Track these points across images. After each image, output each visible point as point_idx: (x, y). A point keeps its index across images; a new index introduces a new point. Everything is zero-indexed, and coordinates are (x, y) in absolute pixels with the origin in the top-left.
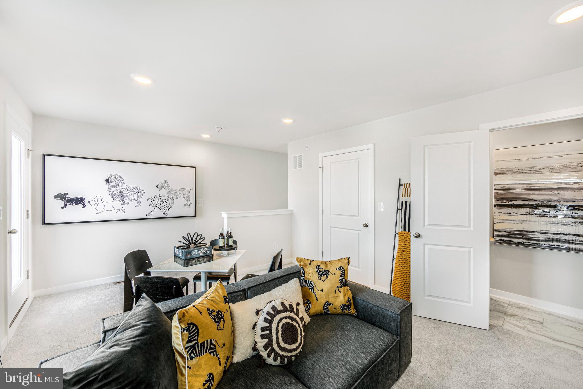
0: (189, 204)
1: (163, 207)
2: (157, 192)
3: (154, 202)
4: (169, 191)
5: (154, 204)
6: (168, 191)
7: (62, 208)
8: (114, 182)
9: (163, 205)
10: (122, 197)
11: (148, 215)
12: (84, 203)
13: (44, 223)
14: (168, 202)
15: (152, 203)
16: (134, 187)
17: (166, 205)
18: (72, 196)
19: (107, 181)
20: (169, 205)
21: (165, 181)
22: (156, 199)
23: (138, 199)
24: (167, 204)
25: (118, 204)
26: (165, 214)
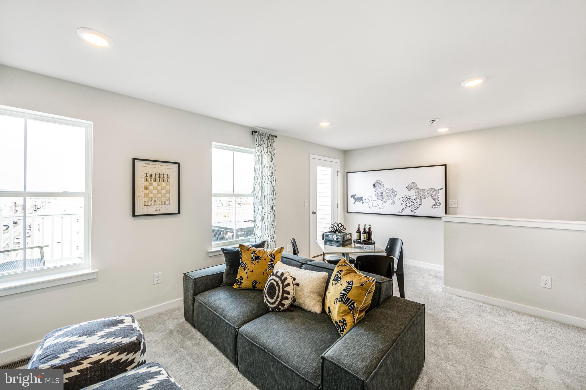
0: (438, 204)
1: (412, 206)
2: (406, 192)
3: (404, 201)
4: (418, 191)
5: (404, 203)
6: (416, 191)
7: (354, 203)
8: (378, 186)
9: (412, 204)
10: (382, 197)
11: (400, 212)
12: (363, 200)
13: (347, 212)
14: (416, 202)
15: (403, 202)
16: (390, 189)
17: (414, 205)
18: (357, 196)
19: (374, 185)
20: (417, 205)
21: (414, 183)
22: (406, 198)
23: (393, 198)
24: (416, 203)
25: (380, 202)
26: (414, 213)
